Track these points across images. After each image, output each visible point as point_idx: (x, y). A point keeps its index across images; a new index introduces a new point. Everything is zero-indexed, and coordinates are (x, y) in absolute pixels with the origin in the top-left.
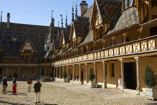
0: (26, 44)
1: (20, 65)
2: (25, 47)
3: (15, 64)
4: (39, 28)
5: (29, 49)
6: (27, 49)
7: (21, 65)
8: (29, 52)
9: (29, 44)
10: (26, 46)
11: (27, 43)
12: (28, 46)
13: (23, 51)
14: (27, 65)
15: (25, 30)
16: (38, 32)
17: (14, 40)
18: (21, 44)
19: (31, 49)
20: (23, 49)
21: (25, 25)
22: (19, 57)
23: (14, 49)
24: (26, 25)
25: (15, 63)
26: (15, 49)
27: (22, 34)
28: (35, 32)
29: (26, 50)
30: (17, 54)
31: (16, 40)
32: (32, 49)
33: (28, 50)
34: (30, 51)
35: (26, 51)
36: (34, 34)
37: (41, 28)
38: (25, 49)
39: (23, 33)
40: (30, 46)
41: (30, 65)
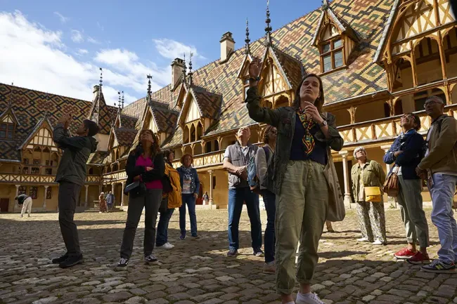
0: (39, 131)
1: (21, 178)
2: (36, 138)
3: (8, 177)
4: (65, 101)
5: (45, 144)
6: (40, 143)
7: (23, 179)
8: (44, 151)
9: (46, 132)
10: (39, 136)
11: (41, 132)
12: (43, 137)
13: (31, 147)
14: (38, 180)
15: (30, 102)
16: (62, 110)
17: (6, 121)
18: (22, 131)
19: (50, 144)
20: (32, 142)
21: (29, 90)
22: (20, 159)
23: (6, 143)
24: (33, 90)
25: (7, 174)
26: (8, 142)
27: (24, 110)
28: (56, 109)
29: (38, 145)
30: (13, 154)
31: (10, 121)
32: (54, 145)
33: (43, 146)
34: (47, 149)
35: (38, 148)
36: (54, 113)
37: (70, 102)
38: (36, 143)
39: (26, 108)
40: (48, 138)
41: (47, 180)
